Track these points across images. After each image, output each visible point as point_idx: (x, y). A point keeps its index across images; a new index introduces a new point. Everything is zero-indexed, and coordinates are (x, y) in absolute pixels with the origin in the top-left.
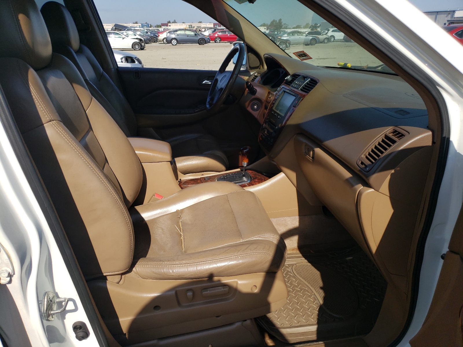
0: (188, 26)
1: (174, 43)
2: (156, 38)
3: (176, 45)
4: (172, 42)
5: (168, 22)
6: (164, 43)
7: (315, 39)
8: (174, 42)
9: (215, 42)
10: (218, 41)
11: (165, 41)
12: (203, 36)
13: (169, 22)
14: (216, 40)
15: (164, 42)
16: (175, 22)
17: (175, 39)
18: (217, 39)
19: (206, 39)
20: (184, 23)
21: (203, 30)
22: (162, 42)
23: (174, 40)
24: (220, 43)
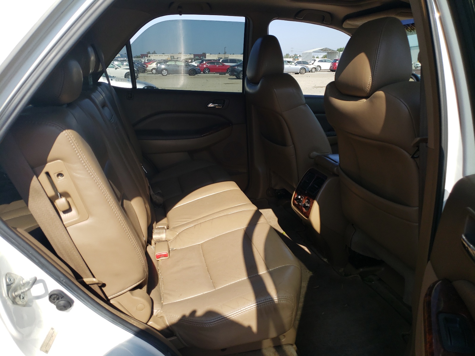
0: (170, 57)
1: (165, 74)
2: (143, 68)
3: (166, 75)
4: (163, 72)
5: (147, 53)
6: (153, 74)
7: (304, 68)
8: (165, 72)
9: (204, 73)
10: (207, 72)
11: (154, 71)
12: (193, 67)
13: (149, 53)
14: (205, 71)
15: (152, 72)
16: (154, 53)
17: (165, 69)
18: (206, 69)
19: (197, 70)
20: (163, 54)
21: (190, 61)
22: (151, 73)
23: (164, 71)
24: (208, 73)
